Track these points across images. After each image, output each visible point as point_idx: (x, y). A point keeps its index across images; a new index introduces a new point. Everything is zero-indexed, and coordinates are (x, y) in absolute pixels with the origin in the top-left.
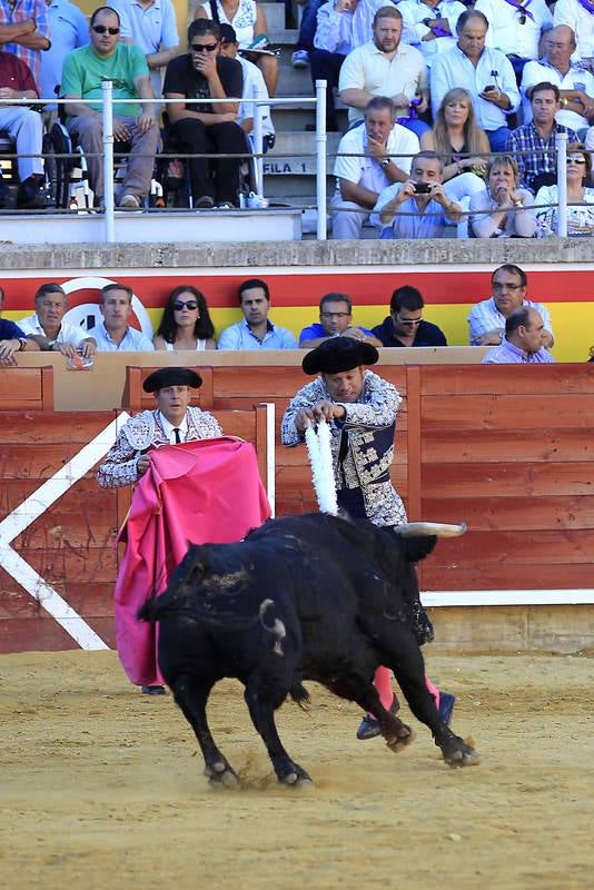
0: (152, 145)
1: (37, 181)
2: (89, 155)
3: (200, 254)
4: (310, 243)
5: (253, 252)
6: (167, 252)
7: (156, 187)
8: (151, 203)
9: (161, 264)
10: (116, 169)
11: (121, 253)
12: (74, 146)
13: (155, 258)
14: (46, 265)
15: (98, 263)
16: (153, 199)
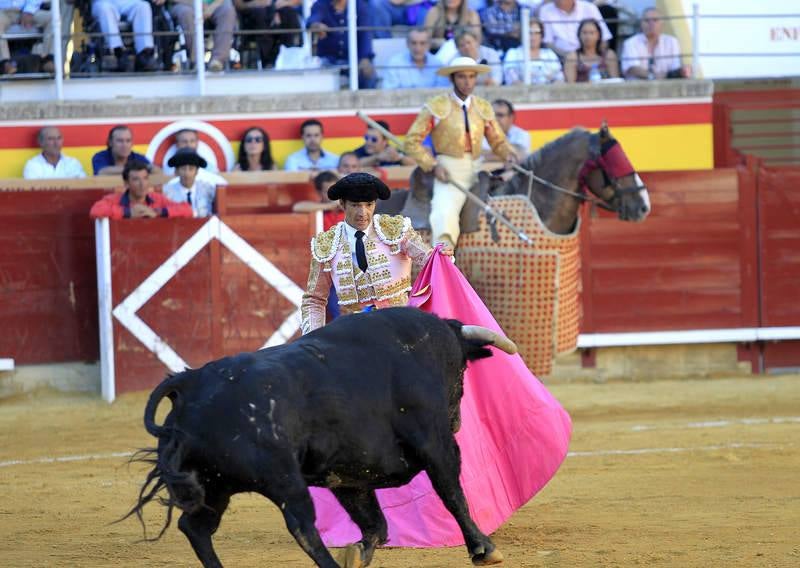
0: (230, 24)
1: (148, 53)
2: (186, 32)
3: (267, 102)
4: (346, 93)
5: (305, 101)
6: (243, 102)
7: (234, 55)
8: (231, 66)
9: (240, 110)
10: (206, 42)
11: (209, 104)
12: (175, 25)
13: (234, 106)
14: (156, 113)
15: (193, 109)
16: (232, 64)
